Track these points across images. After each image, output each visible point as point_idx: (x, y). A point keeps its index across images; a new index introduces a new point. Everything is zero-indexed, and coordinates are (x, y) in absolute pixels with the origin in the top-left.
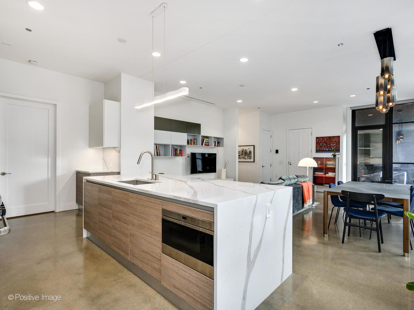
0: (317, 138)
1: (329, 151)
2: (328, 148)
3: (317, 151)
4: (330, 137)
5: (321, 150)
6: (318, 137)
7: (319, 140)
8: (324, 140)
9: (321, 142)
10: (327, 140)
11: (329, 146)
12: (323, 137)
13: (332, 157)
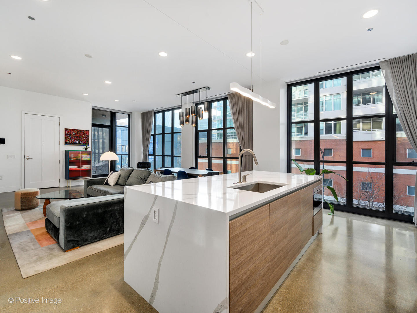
0: (66, 129)
1: (79, 144)
2: (78, 141)
3: (66, 143)
4: (80, 131)
5: (71, 143)
6: (68, 129)
7: (69, 132)
8: (74, 132)
9: (70, 134)
10: (77, 133)
11: (80, 139)
12: (73, 129)
13: (84, 150)
